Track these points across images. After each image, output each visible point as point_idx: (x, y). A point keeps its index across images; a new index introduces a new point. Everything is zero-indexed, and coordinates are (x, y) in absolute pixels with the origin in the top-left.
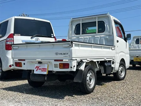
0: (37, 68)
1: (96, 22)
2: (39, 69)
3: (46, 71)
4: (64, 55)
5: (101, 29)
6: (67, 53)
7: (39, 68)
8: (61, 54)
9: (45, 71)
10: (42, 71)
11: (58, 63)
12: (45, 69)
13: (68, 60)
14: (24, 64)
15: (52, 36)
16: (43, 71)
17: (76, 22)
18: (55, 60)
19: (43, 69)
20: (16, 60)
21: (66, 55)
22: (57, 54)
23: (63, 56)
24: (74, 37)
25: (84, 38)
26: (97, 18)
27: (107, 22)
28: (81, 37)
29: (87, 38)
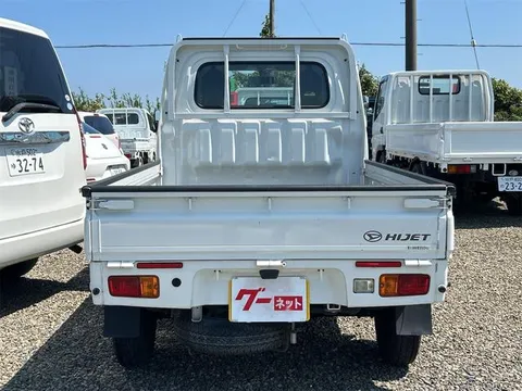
0: (246, 297)
1: (294, 63)
2: (260, 301)
3: (300, 308)
4: (412, 244)
5: (314, 95)
6: (426, 236)
7: (260, 295)
8: (397, 237)
9: (293, 308)
10: (276, 308)
11: (375, 274)
12: (292, 298)
13: (427, 263)
14: (176, 282)
16: (283, 309)
18: (361, 264)
19: (285, 299)
20: (125, 265)
21: (420, 242)
22: (371, 237)
24: (194, 116)
25: (239, 123)
26: (298, 50)
27: (335, 68)
28: (228, 119)
29: (255, 126)
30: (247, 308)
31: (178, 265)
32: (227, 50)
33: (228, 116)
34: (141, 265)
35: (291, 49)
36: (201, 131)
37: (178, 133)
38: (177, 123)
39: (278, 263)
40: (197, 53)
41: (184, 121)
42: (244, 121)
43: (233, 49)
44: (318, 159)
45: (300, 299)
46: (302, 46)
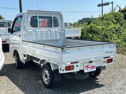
0: (87, 67)
2: (89, 68)
3: (95, 68)
5: (55, 24)
7: (89, 66)
8: (109, 52)
9: (94, 68)
10: (91, 69)
11: (106, 59)
12: (93, 66)
14: (77, 66)
16: (92, 68)
18: (104, 58)
19: (92, 66)
20: (69, 63)
21: (112, 53)
23: (110, 54)
24: (31, 29)
26: (52, 14)
29: (44, 31)
30: (87, 69)
31: (77, 62)
32: (38, 14)
34: (71, 63)
36: (33, 33)
37: (27, 34)
39: (93, 59)
40: (30, 14)
41: (29, 30)
42: (42, 30)
45: (95, 66)
46: (53, 13)
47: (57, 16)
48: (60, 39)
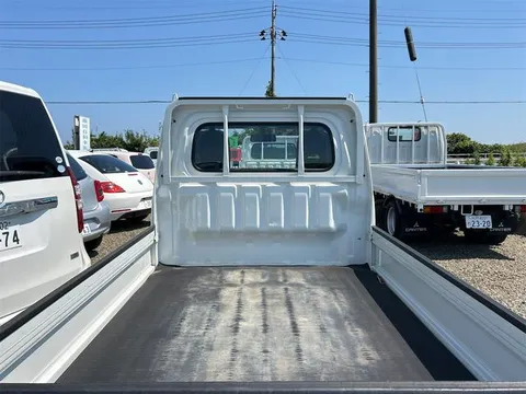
1: (297, 124)
5: (317, 157)
15: (61, 169)
17: (201, 116)
24: (192, 179)
25: (239, 187)
26: (301, 110)
27: (340, 129)
28: (227, 182)
29: (256, 190)
32: (226, 110)
33: (226, 180)
35: (295, 109)
36: (199, 195)
37: (174, 197)
38: (173, 186)
40: (194, 113)
41: (182, 185)
42: (245, 185)
43: (232, 109)
44: (322, 225)
46: (306, 106)
47: (330, 117)
48: (341, 230)
